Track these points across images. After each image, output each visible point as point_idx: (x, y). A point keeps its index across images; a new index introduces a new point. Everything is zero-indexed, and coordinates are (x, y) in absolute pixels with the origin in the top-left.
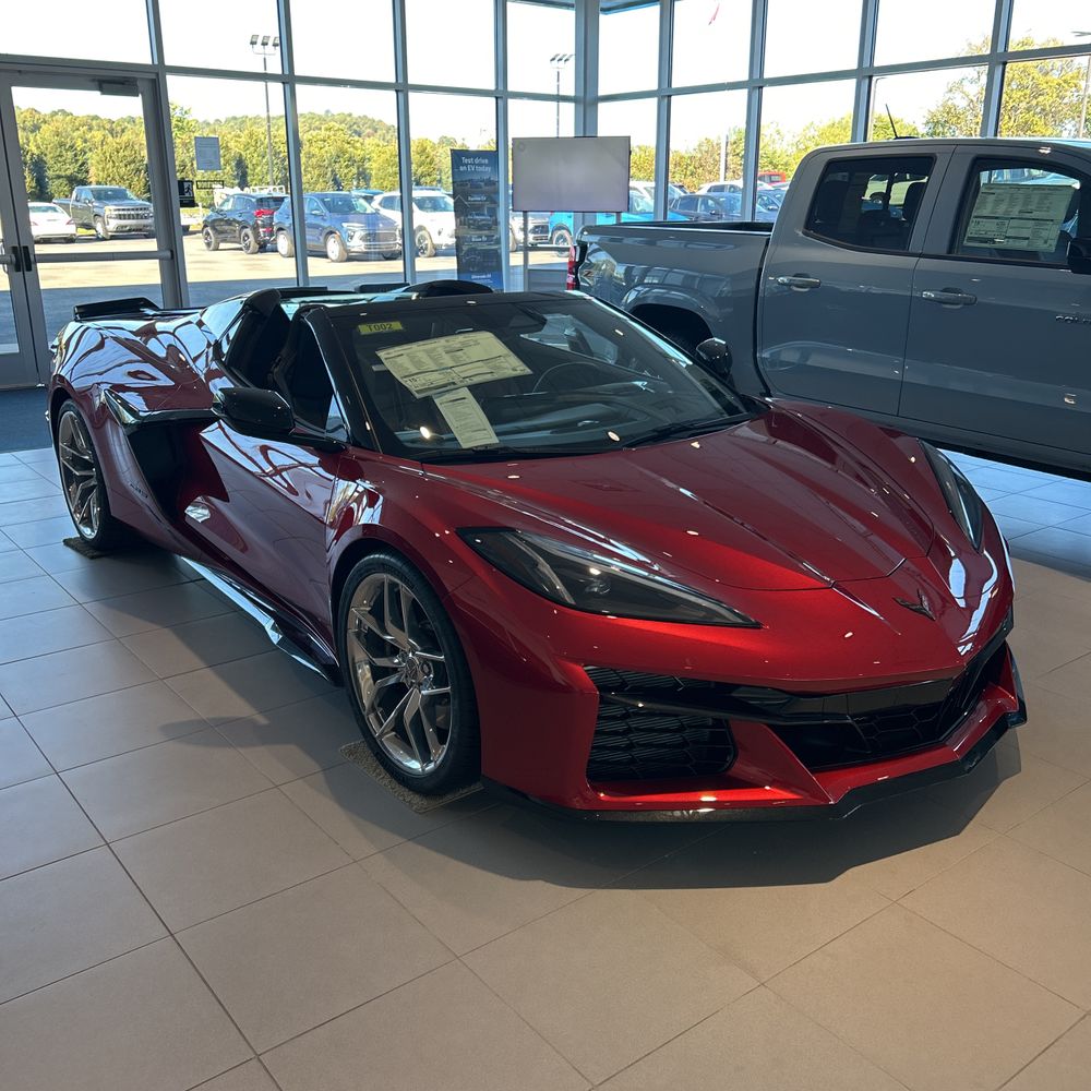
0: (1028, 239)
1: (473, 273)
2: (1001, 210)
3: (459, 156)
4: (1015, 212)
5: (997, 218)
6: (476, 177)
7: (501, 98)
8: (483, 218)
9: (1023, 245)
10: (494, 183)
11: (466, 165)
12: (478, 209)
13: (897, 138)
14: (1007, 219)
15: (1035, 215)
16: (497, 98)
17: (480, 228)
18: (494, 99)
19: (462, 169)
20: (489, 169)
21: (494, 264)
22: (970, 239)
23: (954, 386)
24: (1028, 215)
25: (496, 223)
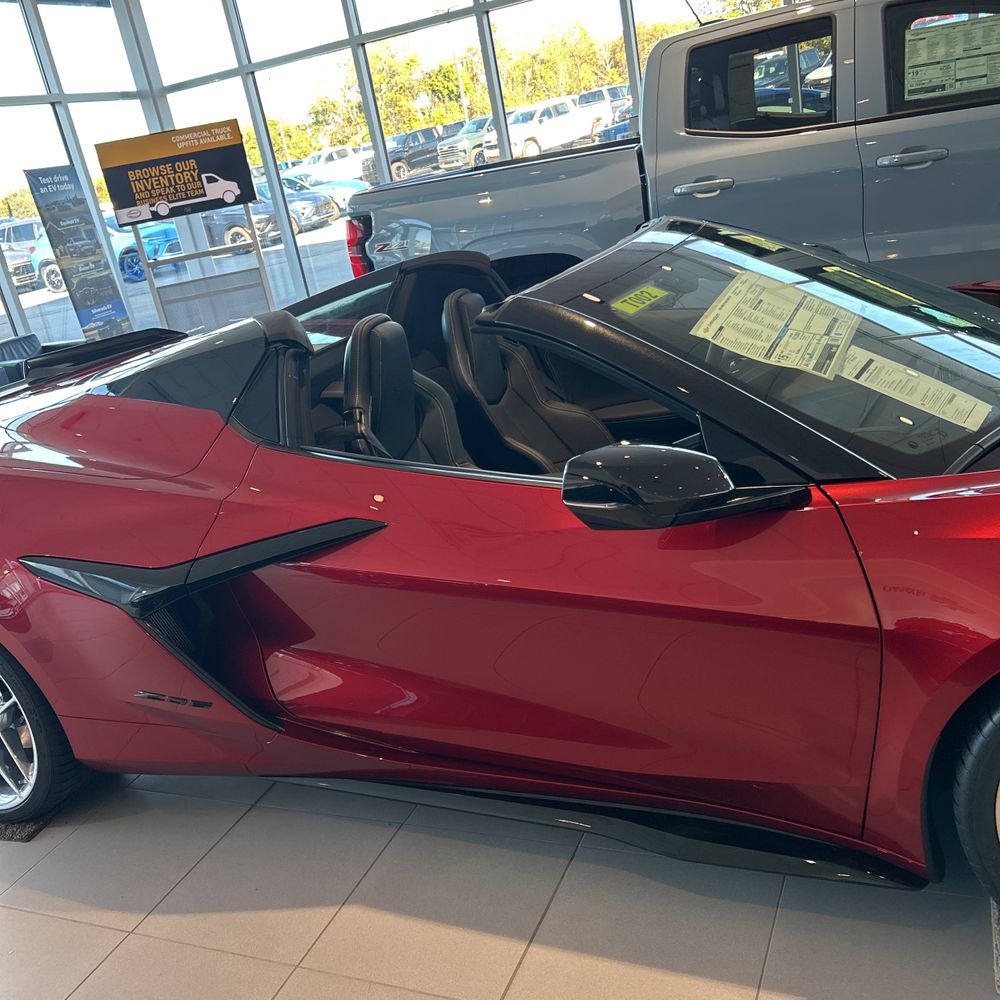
0: (986, 76)
1: (91, 307)
2: (940, 53)
3: (35, 177)
4: (959, 51)
5: (938, 63)
6: (61, 198)
7: (60, 102)
8: (84, 243)
9: (982, 84)
10: (83, 201)
11: (46, 185)
12: (74, 233)
13: (702, 25)
14: (951, 61)
15: (985, 50)
16: (53, 104)
17: (83, 255)
18: (49, 106)
19: (43, 191)
20: (71, 187)
21: (111, 292)
22: (911, 92)
23: (937, 251)
24: (976, 52)
25: (99, 246)
